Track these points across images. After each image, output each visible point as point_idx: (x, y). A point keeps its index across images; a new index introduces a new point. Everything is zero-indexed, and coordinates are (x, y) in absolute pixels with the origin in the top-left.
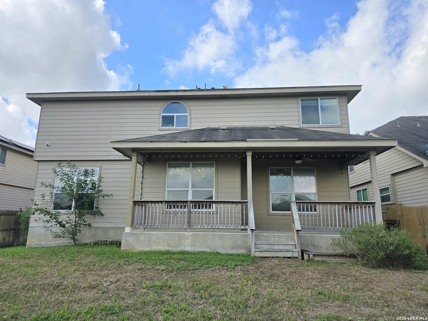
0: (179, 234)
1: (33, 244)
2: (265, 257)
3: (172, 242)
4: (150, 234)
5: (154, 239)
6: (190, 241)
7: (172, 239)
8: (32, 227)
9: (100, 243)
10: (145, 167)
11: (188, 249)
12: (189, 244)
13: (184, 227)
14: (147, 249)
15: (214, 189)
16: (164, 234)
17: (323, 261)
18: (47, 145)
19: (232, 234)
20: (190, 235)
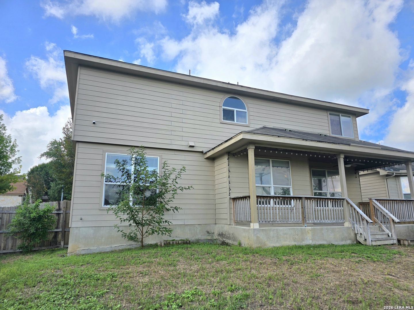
0: (301, 229)
1: (78, 249)
2: (379, 245)
3: (297, 237)
5: (282, 235)
6: (310, 235)
7: (296, 234)
8: (75, 228)
9: (171, 243)
10: (229, 160)
12: (311, 238)
13: (299, 222)
14: (277, 245)
15: (291, 186)
16: (289, 229)
18: (94, 123)
19: (340, 227)
20: (310, 230)
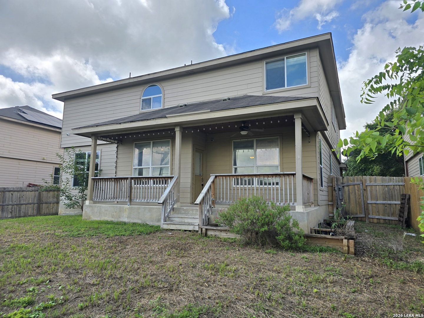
0: (120, 207)
1: (62, 213)
2: (171, 230)
3: (115, 214)
4: (100, 206)
5: (103, 211)
6: (127, 213)
7: (115, 211)
11: (126, 220)
12: (127, 216)
13: (126, 201)
15: (169, 166)
16: (110, 207)
17: (215, 236)
18: (67, 135)
20: (128, 208)
